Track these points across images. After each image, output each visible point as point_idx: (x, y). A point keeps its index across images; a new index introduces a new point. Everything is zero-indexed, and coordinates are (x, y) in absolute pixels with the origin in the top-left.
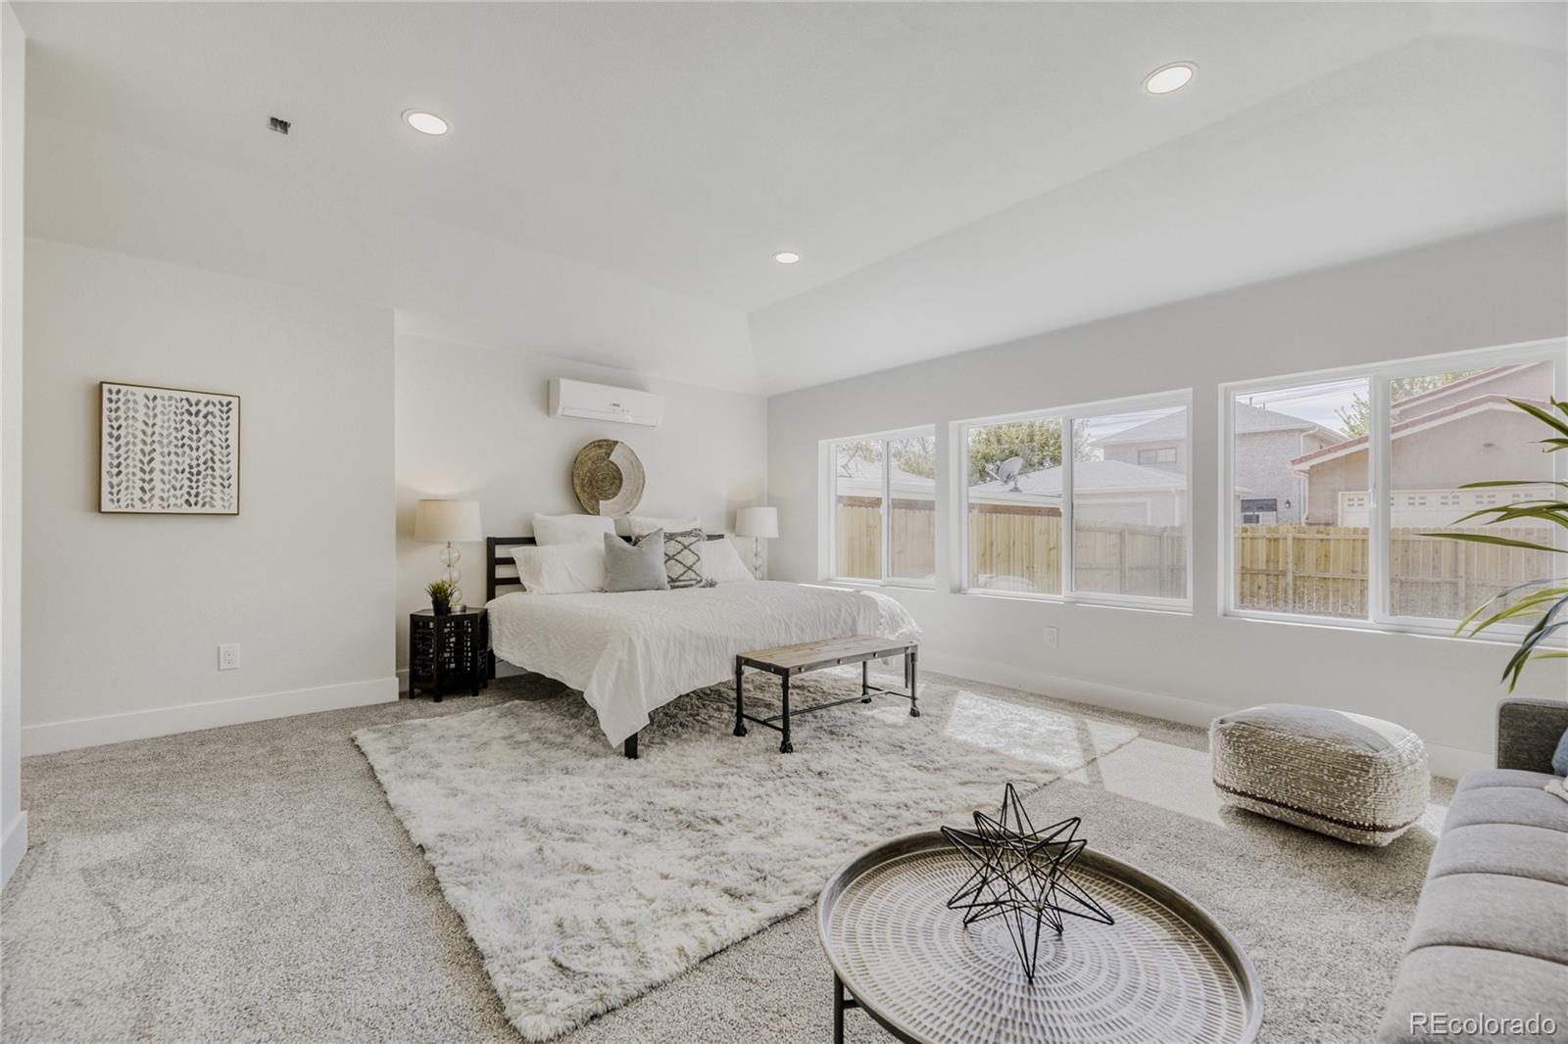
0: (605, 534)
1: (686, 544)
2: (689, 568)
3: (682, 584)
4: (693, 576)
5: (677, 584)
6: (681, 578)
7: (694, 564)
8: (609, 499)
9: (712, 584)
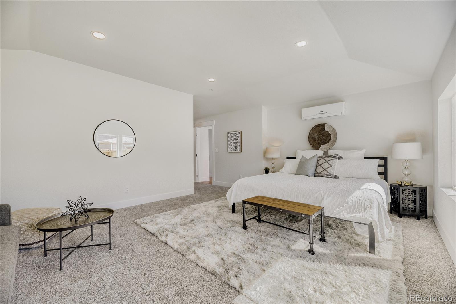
0: (303, 156)
1: (327, 160)
2: (325, 170)
3: (321, 175)
4: (326, 172)
5: (320, 175)
6: (321, 173)
7: (328, 168)
8: (326, 144)
9: (336, 177)
